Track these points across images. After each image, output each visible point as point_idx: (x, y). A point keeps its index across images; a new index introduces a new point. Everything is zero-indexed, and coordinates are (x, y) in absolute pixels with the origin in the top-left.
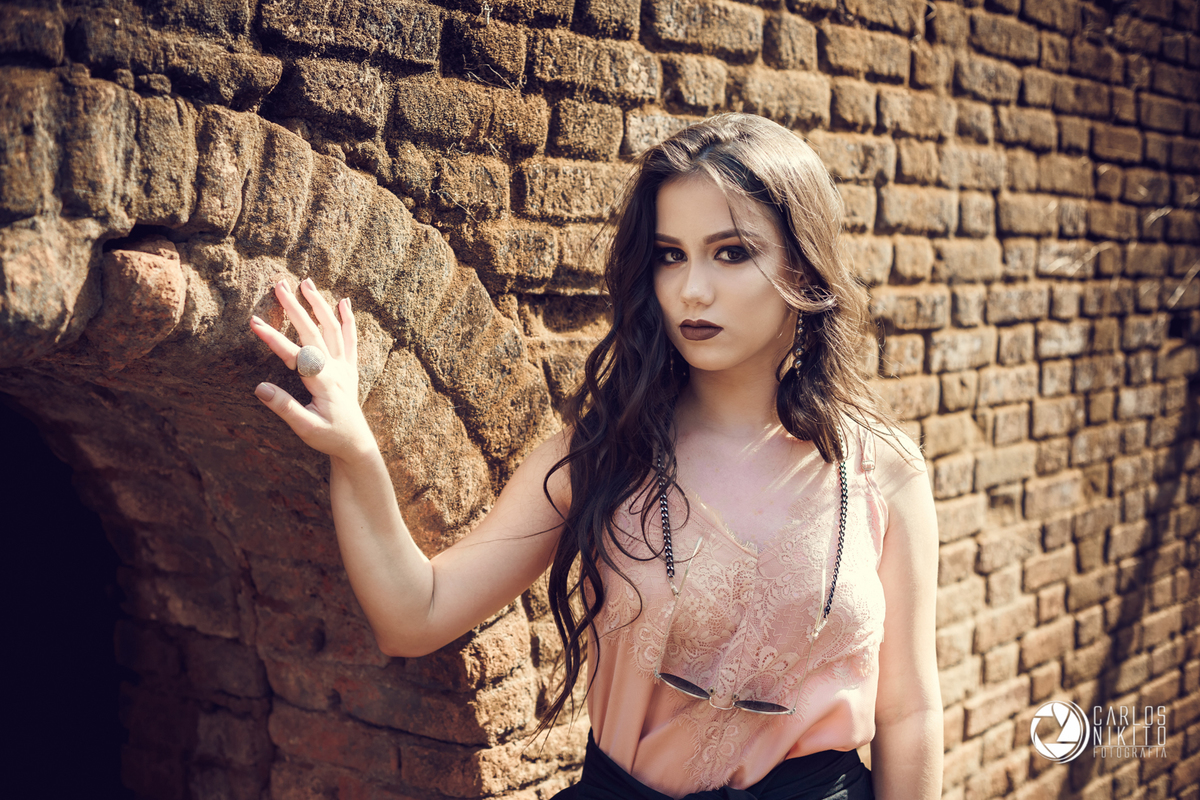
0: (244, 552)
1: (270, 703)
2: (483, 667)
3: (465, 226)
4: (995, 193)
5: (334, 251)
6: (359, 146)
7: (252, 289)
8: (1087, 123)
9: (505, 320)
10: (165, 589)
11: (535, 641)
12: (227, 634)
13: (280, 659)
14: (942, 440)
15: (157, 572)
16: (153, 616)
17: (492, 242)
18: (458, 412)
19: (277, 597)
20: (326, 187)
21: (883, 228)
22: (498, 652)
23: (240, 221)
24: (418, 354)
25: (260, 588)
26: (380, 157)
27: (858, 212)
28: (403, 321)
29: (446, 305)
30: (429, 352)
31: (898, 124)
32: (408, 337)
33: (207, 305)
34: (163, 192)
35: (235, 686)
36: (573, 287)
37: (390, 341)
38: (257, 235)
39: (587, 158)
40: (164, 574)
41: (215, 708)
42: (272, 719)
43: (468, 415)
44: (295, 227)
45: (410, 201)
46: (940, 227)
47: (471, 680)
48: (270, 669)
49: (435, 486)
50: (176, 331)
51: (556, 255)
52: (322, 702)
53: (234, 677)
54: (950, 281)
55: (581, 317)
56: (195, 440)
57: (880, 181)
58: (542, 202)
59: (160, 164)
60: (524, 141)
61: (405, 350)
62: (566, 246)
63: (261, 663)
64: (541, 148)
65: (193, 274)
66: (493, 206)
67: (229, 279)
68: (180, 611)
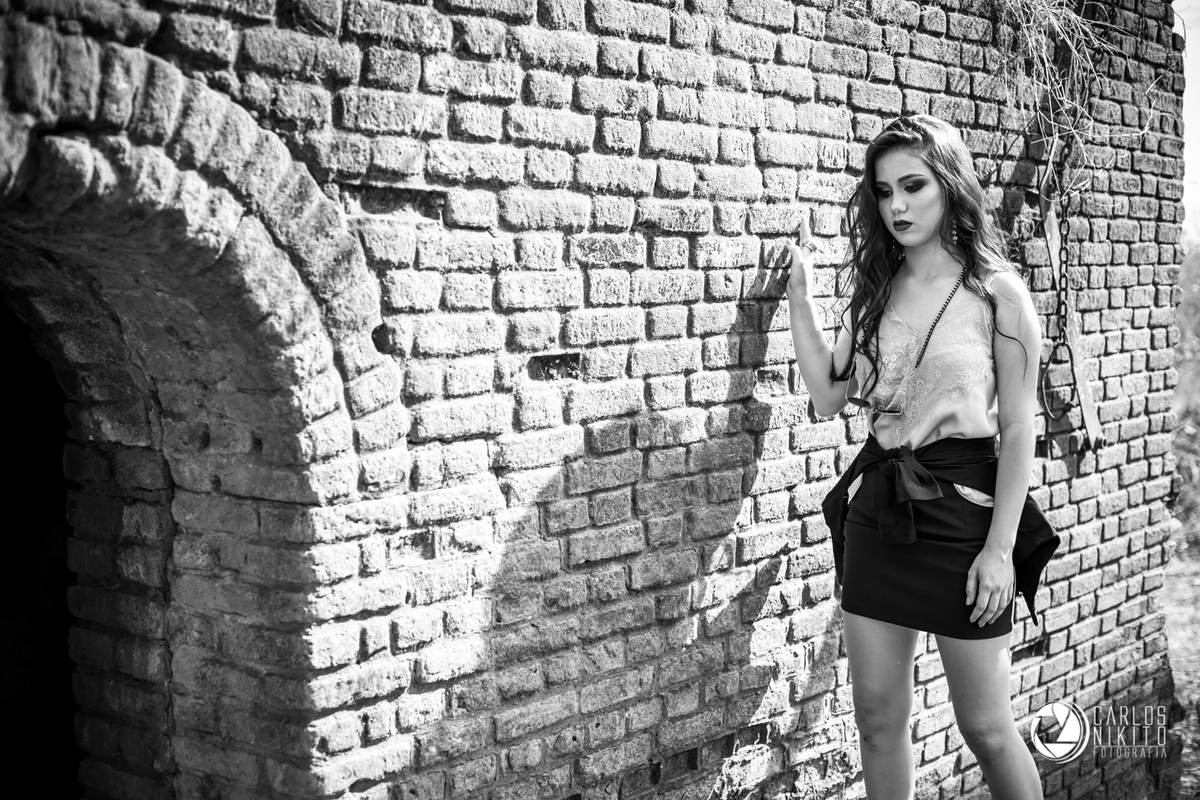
0: (152, 378)
1: (173, 492)
2: (314, 446)
3: (297, 133)
4: (754, 131)
5: (198, 144)
6: (217, 74)
7: (140, 166)
8: (846, 80)
9: (329, 201)
10: (99, 416)
11: (356, 435)
12: (142, 444)
13: (179, 456)
14: (709, 321)
15: (93, 403)
16: (91, 438)
17: (317, 145)
18: (294, 264)
19: (175, 411)
20: (192, 100)
21: (647, 152)
22: (326, 437)
23: (131, 121)
24: (262, 219)
25: (163, 405)
26: (232, 83)
27: (624, 139)
28: (250, 196)
29: (282, 187)
30: (270, 219)
31: (659, 73)
32: (254, 207)
33: (108, 176)
34: (76, 99)
35: (148, 482)
36: (383, 180)
37: (241, 209)
38: (143, 131)
39: (392, 89)
40: (98, 404)
41: (135, 501)
42: (174, 502)
43: (301, 265)
44: (170, 128)
45: (255, 113)
46: (701, 155)
47: (306, 455)
48: (172, 465)
49: (276, 314)
50: (87, 193)
51: (368, 157)
52: (207, 486)
53: (148, 476)
54: (712, 197)
55: (392, 204)
56: (114, 291)
57: (644, 116)
58: (356, 118)
59: (75, 81)
60: (342, 75)
61: (252, 217)
62: (375, 151)
63: (166, 463)
64: (356, 80)
65: (98, 155)
66: (317, 120)
67: (123, 159)
68: (109, 431)
